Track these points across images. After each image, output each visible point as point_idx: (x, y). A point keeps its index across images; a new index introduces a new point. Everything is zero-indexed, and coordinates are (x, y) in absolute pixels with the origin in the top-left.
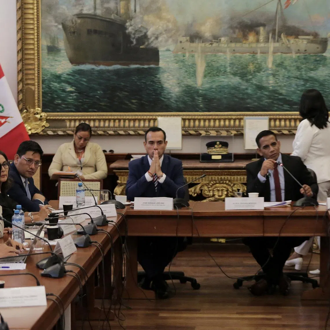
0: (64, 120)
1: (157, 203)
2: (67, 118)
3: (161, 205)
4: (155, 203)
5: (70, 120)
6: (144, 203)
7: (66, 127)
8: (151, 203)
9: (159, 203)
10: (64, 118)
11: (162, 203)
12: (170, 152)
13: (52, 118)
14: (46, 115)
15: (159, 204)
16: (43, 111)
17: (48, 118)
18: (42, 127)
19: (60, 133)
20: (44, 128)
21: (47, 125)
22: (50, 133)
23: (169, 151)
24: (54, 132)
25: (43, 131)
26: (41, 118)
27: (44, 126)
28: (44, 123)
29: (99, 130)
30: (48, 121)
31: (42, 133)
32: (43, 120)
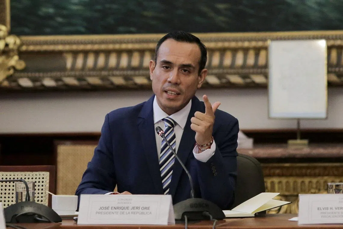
0: (60, 53)
1: (133, 208)
2: (67, 47)
3: (142, 213)
4: (127, 208)
5: (75, 53)
6: (101, 208)
7: (63, 69)
8: (118, 208)
9: (137, 208)
10: (60, 48)
11: (145, 208)
12: (299, 123)
13: (31, 48)
14: (18, 41)
15: (137, 210)
16: (11, 33)
17: (24, 48)
18: (9, 69)
19: (49, 82)
20: (11, 72)
21: (21, 65)
22: (25, 82)
23: (296, 122)
24: (34, 80)
25: (9, 78)
26: (7, 49)
27: (14, 68)
28: (14, 61)
29: (139, 75)
30: (22, 55)
31: (6, 83)
32: (11, 54)
